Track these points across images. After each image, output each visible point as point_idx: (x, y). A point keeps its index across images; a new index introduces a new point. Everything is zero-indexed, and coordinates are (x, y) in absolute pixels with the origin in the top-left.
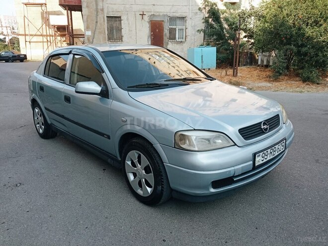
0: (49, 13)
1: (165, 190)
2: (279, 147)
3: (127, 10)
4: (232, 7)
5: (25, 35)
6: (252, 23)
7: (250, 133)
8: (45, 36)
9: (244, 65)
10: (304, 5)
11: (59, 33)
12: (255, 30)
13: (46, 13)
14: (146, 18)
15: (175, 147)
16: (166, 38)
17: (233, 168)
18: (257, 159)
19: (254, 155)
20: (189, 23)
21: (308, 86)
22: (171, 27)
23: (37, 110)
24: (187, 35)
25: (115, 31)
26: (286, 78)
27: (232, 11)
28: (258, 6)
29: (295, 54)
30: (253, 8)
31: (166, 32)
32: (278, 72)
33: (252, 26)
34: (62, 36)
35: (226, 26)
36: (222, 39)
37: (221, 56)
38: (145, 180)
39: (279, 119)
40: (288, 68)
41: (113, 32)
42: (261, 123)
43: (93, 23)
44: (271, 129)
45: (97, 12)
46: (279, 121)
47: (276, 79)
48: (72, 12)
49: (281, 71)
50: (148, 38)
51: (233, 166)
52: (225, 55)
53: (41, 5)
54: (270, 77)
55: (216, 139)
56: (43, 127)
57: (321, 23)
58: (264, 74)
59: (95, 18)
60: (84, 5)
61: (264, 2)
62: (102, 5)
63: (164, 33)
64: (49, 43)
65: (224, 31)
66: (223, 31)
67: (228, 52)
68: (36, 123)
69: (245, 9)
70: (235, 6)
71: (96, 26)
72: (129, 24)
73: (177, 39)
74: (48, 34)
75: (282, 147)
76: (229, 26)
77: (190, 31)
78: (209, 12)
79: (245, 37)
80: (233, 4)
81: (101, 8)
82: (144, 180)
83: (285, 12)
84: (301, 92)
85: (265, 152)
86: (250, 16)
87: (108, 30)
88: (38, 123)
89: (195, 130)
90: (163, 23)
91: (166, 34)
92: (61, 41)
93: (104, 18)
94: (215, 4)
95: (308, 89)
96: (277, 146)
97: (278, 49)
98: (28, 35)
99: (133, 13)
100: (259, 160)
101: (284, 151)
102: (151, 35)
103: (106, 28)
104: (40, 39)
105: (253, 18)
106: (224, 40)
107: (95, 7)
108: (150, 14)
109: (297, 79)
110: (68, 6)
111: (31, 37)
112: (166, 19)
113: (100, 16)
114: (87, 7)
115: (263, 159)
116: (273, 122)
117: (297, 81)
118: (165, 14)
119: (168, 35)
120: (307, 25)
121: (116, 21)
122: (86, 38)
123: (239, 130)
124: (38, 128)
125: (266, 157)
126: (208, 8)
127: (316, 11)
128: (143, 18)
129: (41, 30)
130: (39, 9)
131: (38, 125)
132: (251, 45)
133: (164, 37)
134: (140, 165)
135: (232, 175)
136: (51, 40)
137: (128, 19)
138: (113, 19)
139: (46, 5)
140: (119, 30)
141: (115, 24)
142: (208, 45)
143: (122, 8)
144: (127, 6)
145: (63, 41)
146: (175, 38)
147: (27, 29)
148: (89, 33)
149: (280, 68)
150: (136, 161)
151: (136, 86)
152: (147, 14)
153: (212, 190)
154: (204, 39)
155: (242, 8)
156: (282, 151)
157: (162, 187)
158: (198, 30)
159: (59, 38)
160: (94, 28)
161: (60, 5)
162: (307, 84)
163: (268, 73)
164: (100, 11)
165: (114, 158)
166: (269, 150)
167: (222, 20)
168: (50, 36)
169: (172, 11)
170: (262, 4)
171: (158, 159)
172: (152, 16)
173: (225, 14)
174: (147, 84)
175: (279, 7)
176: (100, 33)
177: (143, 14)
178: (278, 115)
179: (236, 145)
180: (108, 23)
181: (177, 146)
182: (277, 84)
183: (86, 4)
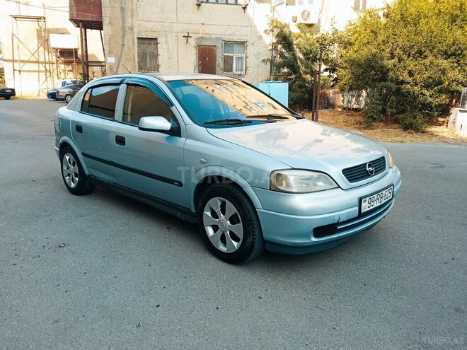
0: (49, 31)
1: (256, 242)
2: (386, 193)
3: (167, 29)
4: (308, 29)
5: (14, 61)
6: (335, 52)
7: (355, 174)
8: (42, 63)
9: (326, 108)
10: (405, 30)
11: (62, 59)
12: (340, 61)
13: (45, 30)
14: (192, 41)
15: (270, 189)
16: (219, 70)
17: (337, 213)
18: (363, 205)
19: (360, 200)
20: (251, 50)
21: (410, 135)
22: (227, 55)
23: (68, 158)
24: (248, 66)
25: (148, 58)
26: (382, 124)
27: (308, 35)
28: (343, 30)
29: (393, 93)
30: (336, 32)
31: (220, 61)
32: (372, 117)
33: (334, 56)
34: (67, 63)
35: (300, 56)
36: (295, 73)
37: (294, 95)
38: (231, 232)
39: (385, 162)
40: (384, 111)
41: (146, 59)
42: (365, 164)
43: (118, 46)
44: (377, 172)
45: (124, 32)
46: (385, 165)
47: (368, 127)
48: (87, 30)
49: (375, 116)
50: (195, 69)
51: (338, 211)
52: (299, 94)
53: (38, 19)
54: (360, 124)
55: (317, 181)
56: (77, 179)
57: (426, 54)
58: (353, 119)
59: (120, 39)
60: (106, 21)
61: (351, 24)
62: (130, 22)
63: (217, 63)
64: (48, 74)
65: (299, 62)
66: (296, 61)
67: (304, 89)
68: (65, 175)
69: (325, 33)
70: (313, 29)
71: (122, 50)
72: (168, 49)
73: (234, 71)
74: (47, 60)
75: (389, 195)
76: (304, 55)
77: (251, 62)
78: (278, 36)
79: (326, 70)
80: (310, 26)
81: (130, 25)
82: (228, 233)
83: (380, 38)
84: (402, 142)
85: (371, 197)
86: (332, 42)
87: (138, 57)
88: (69, 175)
89: (293, 169)
90: (215, 48)
91: (219, 64)
92: (64, 70)
93: (133, 40)
94: (286, 26)
95: (412, 139)
96: (384, 192)
97: (370, 86)
98: (17, 61)
99: (175, 34)
100: (366, 207)
101: (392, 199)
102: (199, 65)
103: (136, 54)
104: (35, 67)
105: (336, 45)
106: (298, 75)
107: (121, 25)
108: (198, 36)
109: (396, 126)
110: (82, 21)
111: (22, 64)
112: (219, 44)
113: (128, 36)
114: (110, 23)
115: (369, 205)
116: (379, 165)
117: (395, 129)
118: (218, 36)
119: (222, 65)
120: (409, 56)
121: (151, 44)
122: (107, 66)
123: (343, 171)
124: (67, 181)
125: (372, 204)
126: (276, 31)
127: (420, 39)
128: (187, 42)
129: (36, 55)
130: (34, 25)
131: (68, 178)
132: (333, 81)
133: (217, 68)
134: (224, 215)
135: (336, 222)
136: (51, 68)
137: (166, 42)
138: (147, 42)
139: (45, 18)
140: (155, 56)
141: (149, 49)
142: (276, 79)
143: (159, 28)
144: (167, 25)
145: (69, 71)
146: (231, 70)
147: (16, 53)
148: (111, 60)
149: (374, 112)
150: (218, 210)
151: (214, 123)
152: (194, 36)
153: (314, 239)
154: (271, 72)
155: (322, 32)
156: (389, 198)
157: (253, 238)
158: (264, 61)
159: (62, 66)
160: (120, 54)
161: (70, 20)
162: (409, 133)
163: (358, 119)
164: (127, 30)
165: (186, 211)
166: (376, 196)
167: (295, 47)
168: (50, 63)
169: (228, 33)
170: (349, 27)
171: (248, 205)
172: (200, 39)
173: (299, 39)
174: (227, 120)
175: (372, 32)
176: (128, 60)
177: (188, 36)
178: (383, 157)
179: (339, 187)
180: (139, 47)
181: (273, 188)
182: (370, 132)
183: (108, 21)
